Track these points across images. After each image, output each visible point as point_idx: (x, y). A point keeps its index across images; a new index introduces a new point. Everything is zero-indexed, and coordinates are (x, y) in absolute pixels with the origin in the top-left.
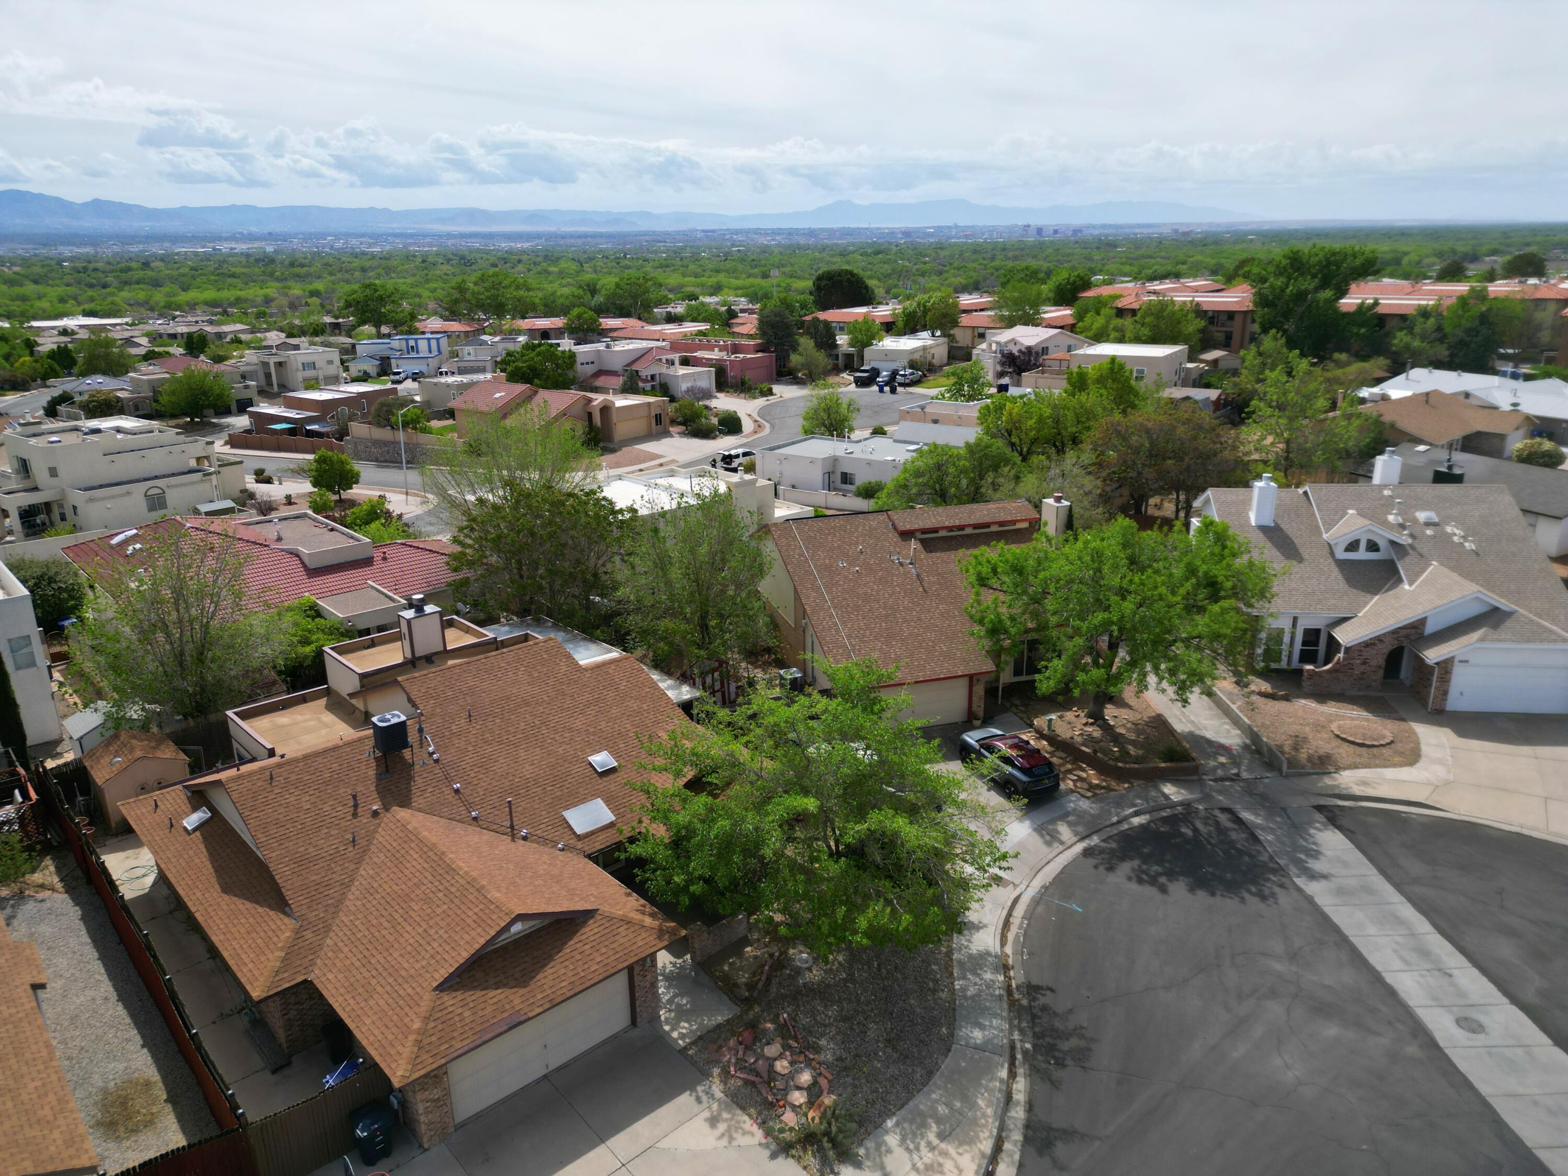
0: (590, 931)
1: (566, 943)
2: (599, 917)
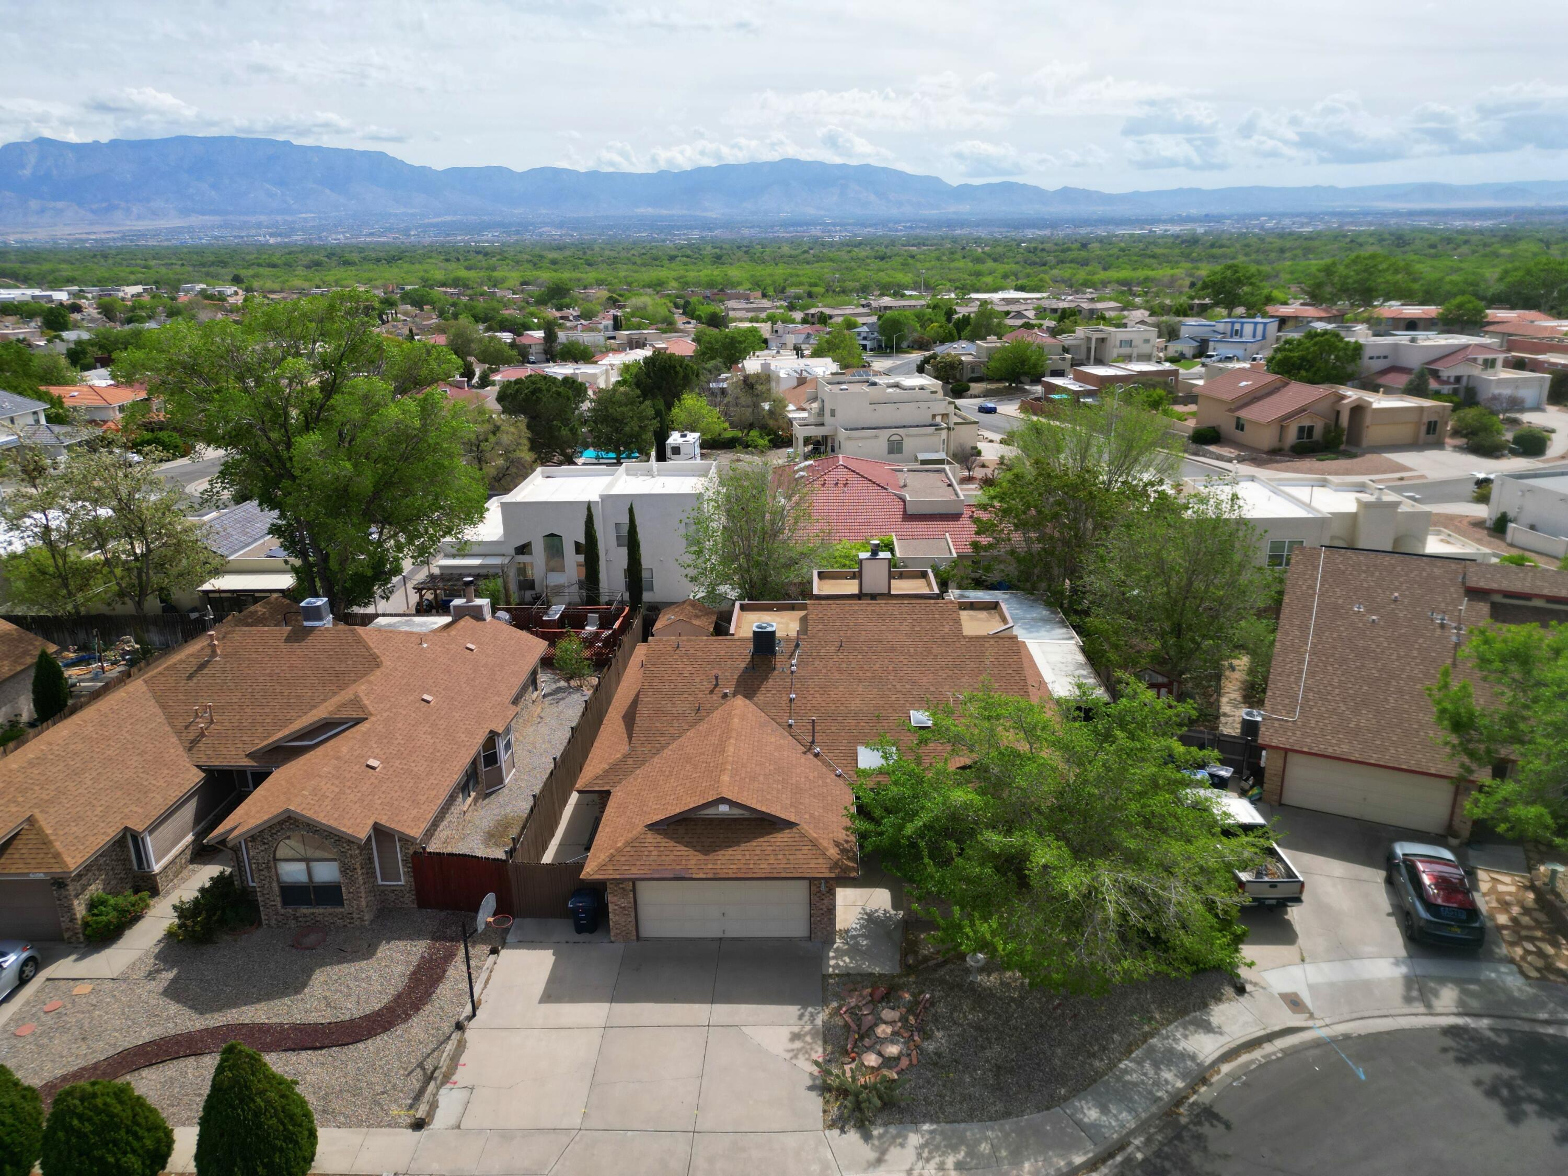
0: (782, 838)
1: (756, 838)
2: (795, 830)
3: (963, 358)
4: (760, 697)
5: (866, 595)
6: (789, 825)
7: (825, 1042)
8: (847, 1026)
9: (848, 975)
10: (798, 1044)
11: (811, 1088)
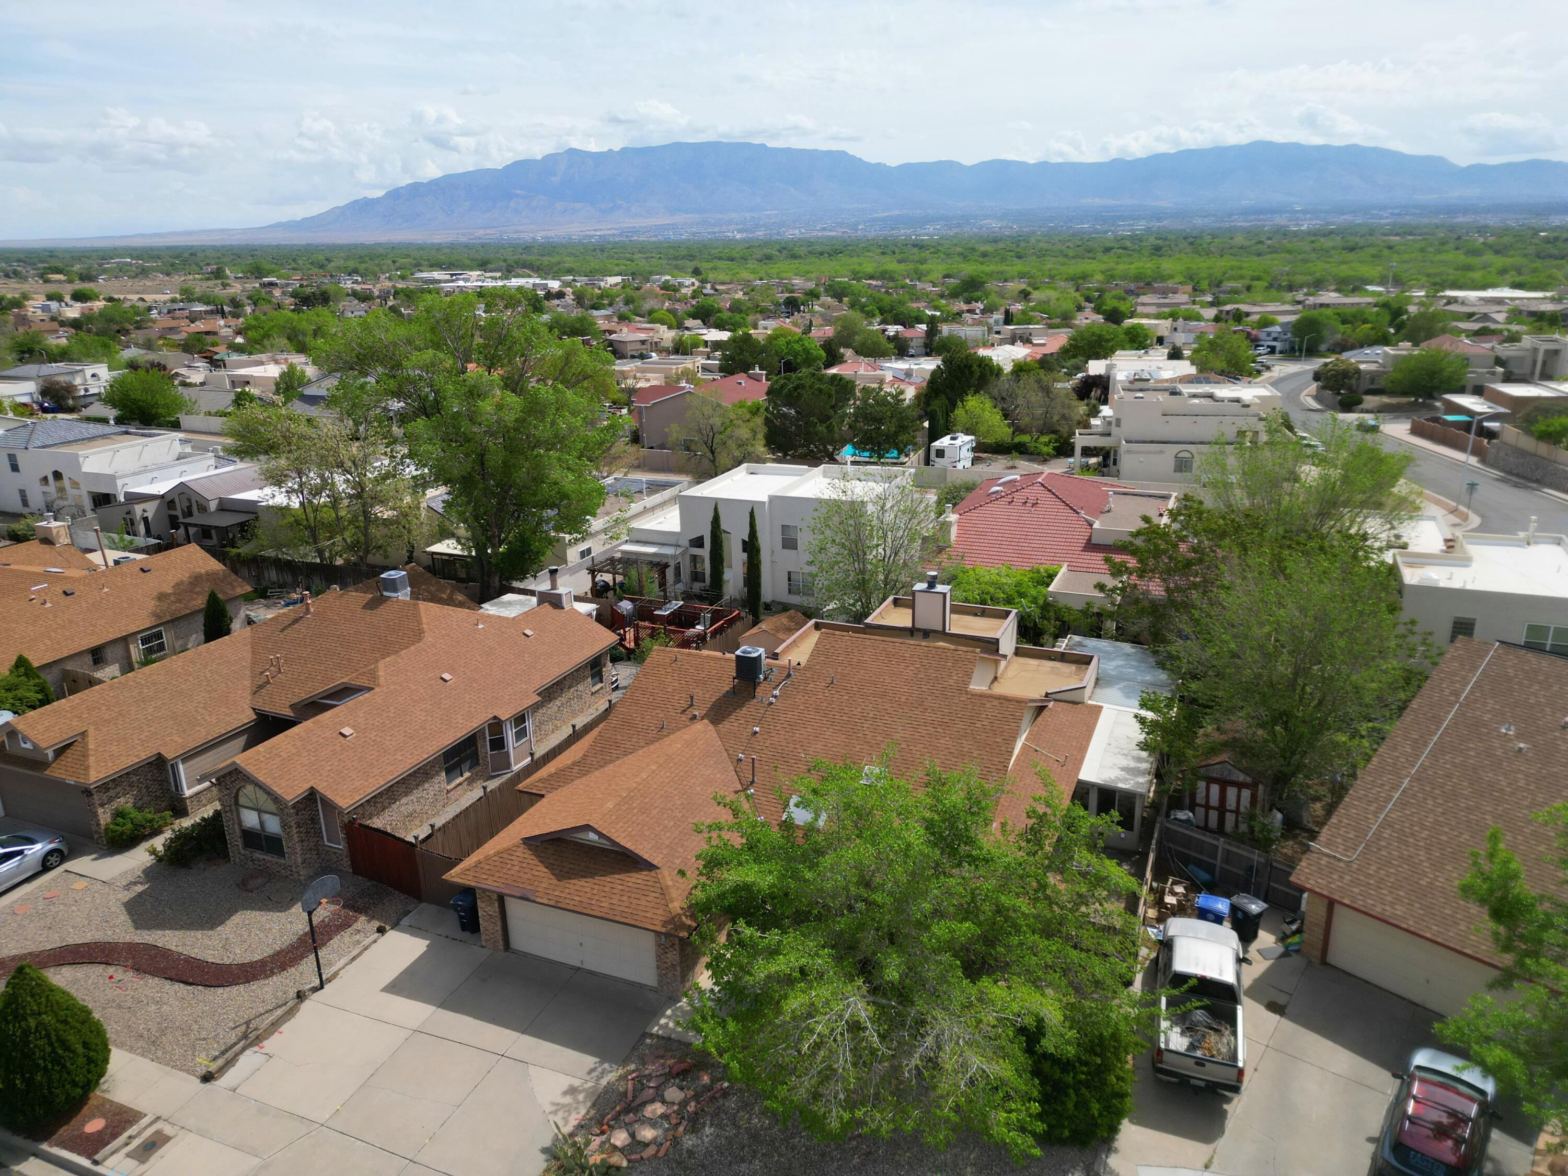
0: (637, 878)
1: (614, 873)
2: (653, 873)
3: (1362, 367)
4: (726, 725)
5: (919, 630)
6: (650, 867)
7: (594, 1105)
8: (625, 1094)
9: (669, 1039)
10: (568, 1100)
11: (545, 1151)
